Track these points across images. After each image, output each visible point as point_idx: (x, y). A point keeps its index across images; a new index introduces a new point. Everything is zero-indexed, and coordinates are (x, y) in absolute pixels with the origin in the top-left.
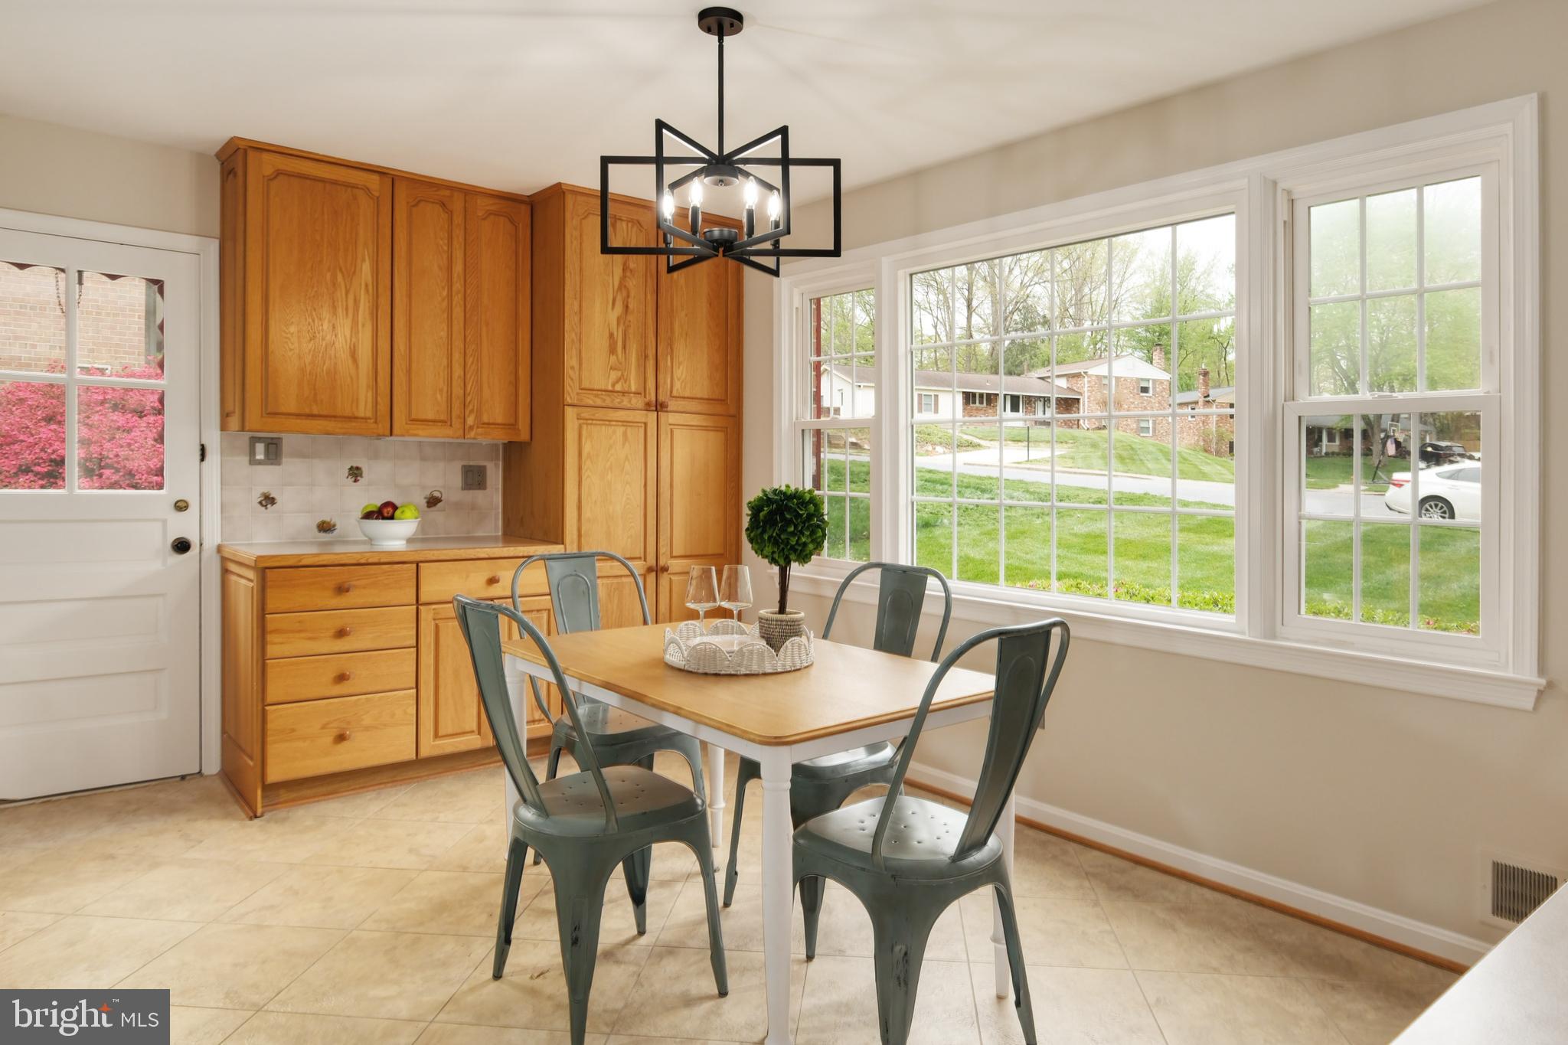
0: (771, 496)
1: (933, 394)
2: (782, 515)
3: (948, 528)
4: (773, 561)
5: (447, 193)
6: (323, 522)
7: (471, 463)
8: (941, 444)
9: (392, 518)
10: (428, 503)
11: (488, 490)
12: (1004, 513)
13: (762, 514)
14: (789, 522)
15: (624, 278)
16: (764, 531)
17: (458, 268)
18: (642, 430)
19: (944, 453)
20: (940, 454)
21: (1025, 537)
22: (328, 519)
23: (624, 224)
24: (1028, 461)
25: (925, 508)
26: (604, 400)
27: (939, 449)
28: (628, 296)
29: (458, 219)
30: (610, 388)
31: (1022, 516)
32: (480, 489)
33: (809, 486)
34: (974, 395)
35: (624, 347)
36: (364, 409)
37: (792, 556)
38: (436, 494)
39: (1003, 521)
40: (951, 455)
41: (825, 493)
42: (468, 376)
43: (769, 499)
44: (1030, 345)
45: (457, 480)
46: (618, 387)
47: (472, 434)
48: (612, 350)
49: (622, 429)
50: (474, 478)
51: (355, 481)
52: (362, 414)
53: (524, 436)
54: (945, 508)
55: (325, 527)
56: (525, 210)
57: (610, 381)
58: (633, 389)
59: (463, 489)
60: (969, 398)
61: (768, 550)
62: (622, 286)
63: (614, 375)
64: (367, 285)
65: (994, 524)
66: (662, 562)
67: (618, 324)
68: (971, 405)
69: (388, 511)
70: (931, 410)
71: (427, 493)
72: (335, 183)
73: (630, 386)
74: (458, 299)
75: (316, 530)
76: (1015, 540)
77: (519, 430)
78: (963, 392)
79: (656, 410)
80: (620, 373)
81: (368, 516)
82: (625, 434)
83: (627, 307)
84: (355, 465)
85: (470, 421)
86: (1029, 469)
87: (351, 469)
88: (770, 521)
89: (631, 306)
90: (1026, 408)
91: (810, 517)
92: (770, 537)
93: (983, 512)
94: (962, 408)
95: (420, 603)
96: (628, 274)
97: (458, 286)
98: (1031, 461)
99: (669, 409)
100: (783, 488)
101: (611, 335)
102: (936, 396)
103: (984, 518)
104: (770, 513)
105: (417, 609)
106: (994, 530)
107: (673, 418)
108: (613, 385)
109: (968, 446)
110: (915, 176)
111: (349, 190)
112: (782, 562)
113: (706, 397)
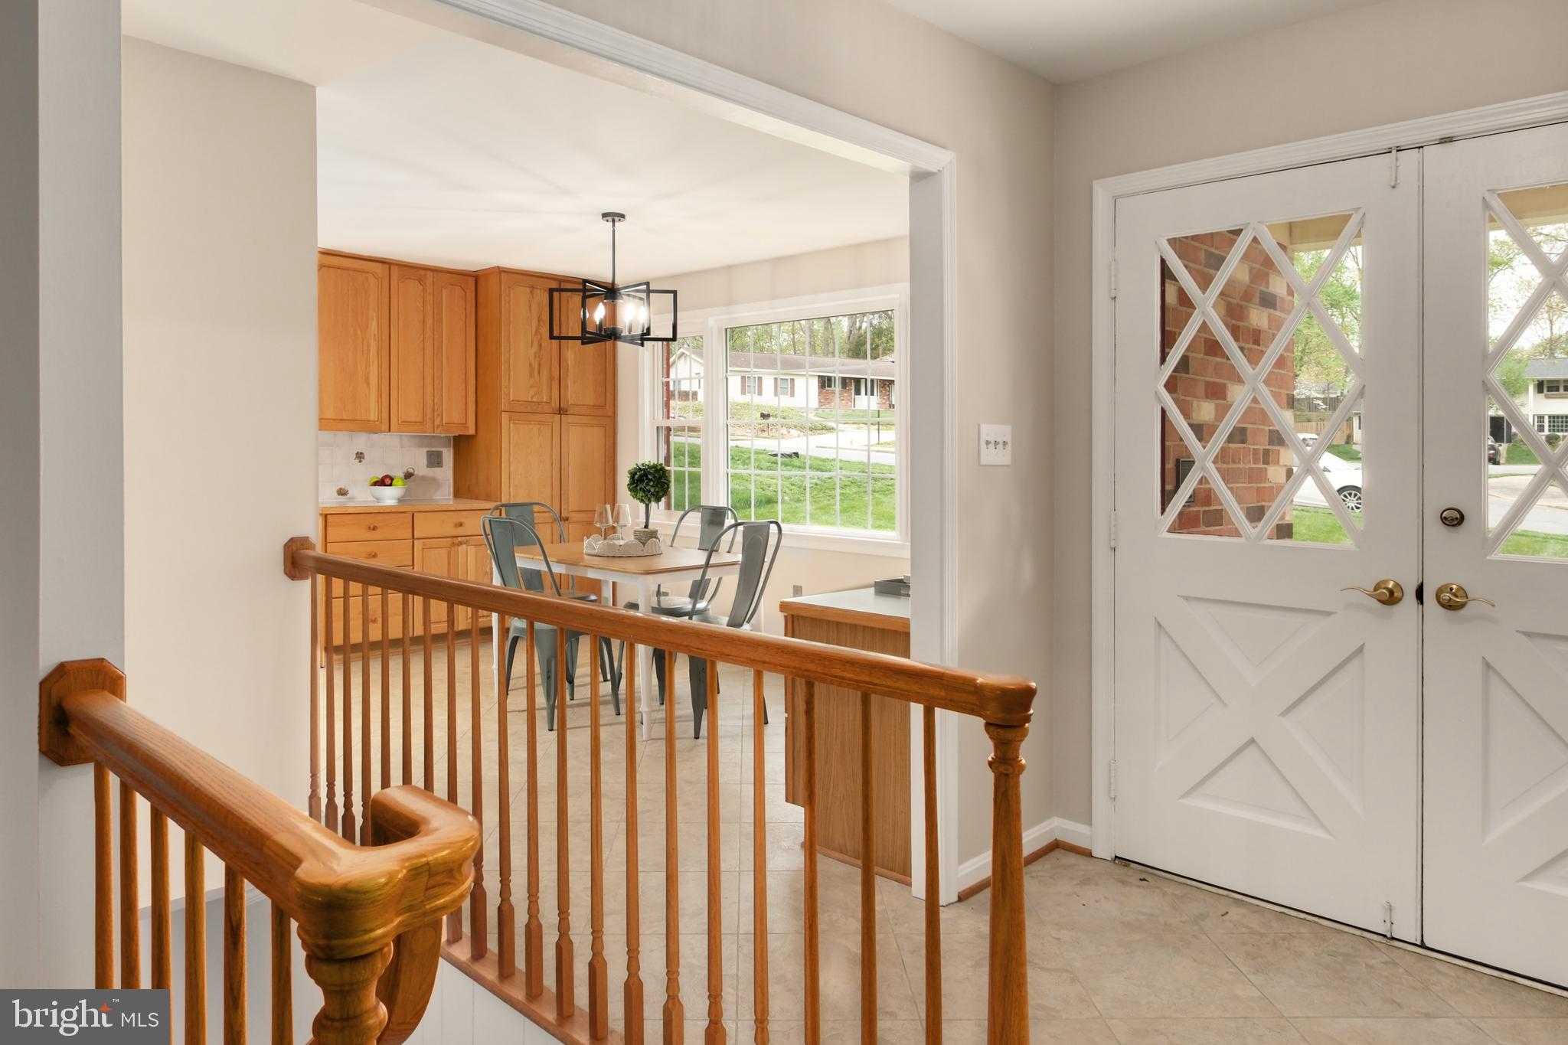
0: (641, 467)
1: (789, 377)
2: (647, 477)
3: (788, 504)
4: (642, 501)
5: (423, 272)
6: (341, 489)
7: (433, 449)
8: (795, 427)
9: (391, 485)
10: (405, 476)
11: (444, 467)
12: (838, 491)
13: (636, 477)
14: (651, 480)
15: (539, 325)
16: (637, 486)
17: (429, 322)
18: (550, 428)
19: (799, 436)
20: (795, 437)
21: (856, 511)
22: (343, 487)
23: (539, 291)
24: (878, 444)
25: (769, 487)
26: (526, 408)
27: (794, 432)
28: (541, 339)
29: (429, 289)
30: (530, 400)
31: (856, 493)
32: (439, 467)
33: (662, 461)
34: (829, 379)
35: (539, 373)
36: (373, 416)
37: (652, 499)
38: (411, 471)
39: (838, 498)
40: (805, 438)
41: (672, 468)
42: (436, 393)
43: (640, 469)
44: (887, 329)
45: (424, 460)
46: (535, 400)
47: (439, 430)
48: (531, 375)
49: (538, 426)
50: (435, 460)
51: (360, 462)
52: (372, 419)
53: (472, 431)
54: (787, 487)
55: (342, 492)
56: (472, 281)
57: (530, 396)
58: (545, 400)
59: (428, 466)
60: (825, 382)
61: (640, 494)
62: (537, 332)
63: (532, 392)
64: (375, 335)
65: (829, 500)
66: (564, 515)
67: (535, 357)
68: (827, 388)
69: (388, 481)
70: (787, 394)
71: (405, 470)
72: (355, 270)
73: (542, 398)
74: (429, 343)
75: (336, 494)
76: (846, 514)
77: (468, 427)
78: (819, 376)
79: (560, 414)
80: (536, 389)
81: (376, 484)
82: (539, 429)
83: (541, 345)
84: (360, 451)
85: (437, 422)
86: (878, 451)
87: (357, 453)
88: (640, 480)
89: (543, 345)
90: (881, 391)
91: (660, 478)
92: (641, 488)
93: (821, 490)
94: (817, 392)
95: (415, 537)
96: (541, 323)
97: (429, 333)
98: (882, 444)
99: (568, 412)
100: (647, 463)
101: (531, 365)
102: (792, 380)
103: (821, 495)
104: (641, 476)
105: (413, 542)
106: (828, 505)
107: (570, 419)
108: (532, 398)
109: (822, 429)
110: (729, 269)
111: (364, 274)
112: (647, 502)
113: (592, 404)
